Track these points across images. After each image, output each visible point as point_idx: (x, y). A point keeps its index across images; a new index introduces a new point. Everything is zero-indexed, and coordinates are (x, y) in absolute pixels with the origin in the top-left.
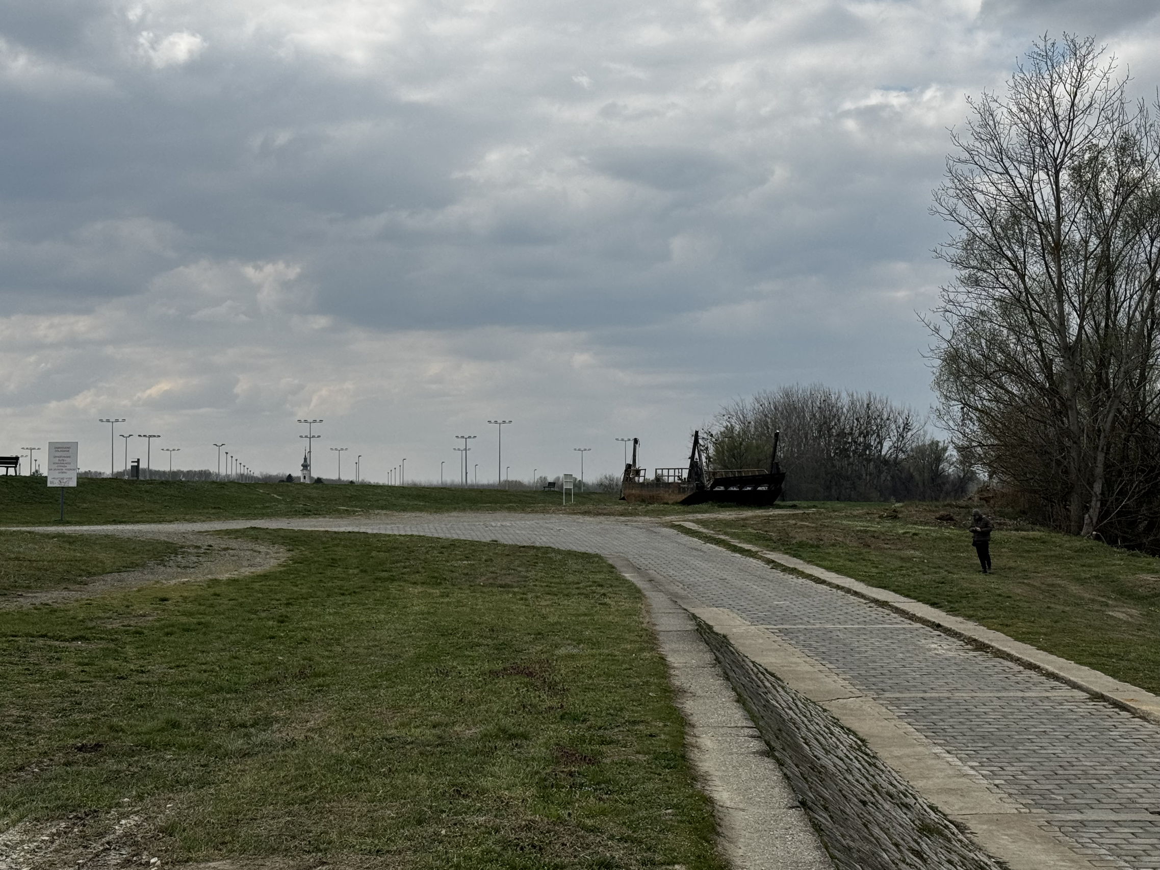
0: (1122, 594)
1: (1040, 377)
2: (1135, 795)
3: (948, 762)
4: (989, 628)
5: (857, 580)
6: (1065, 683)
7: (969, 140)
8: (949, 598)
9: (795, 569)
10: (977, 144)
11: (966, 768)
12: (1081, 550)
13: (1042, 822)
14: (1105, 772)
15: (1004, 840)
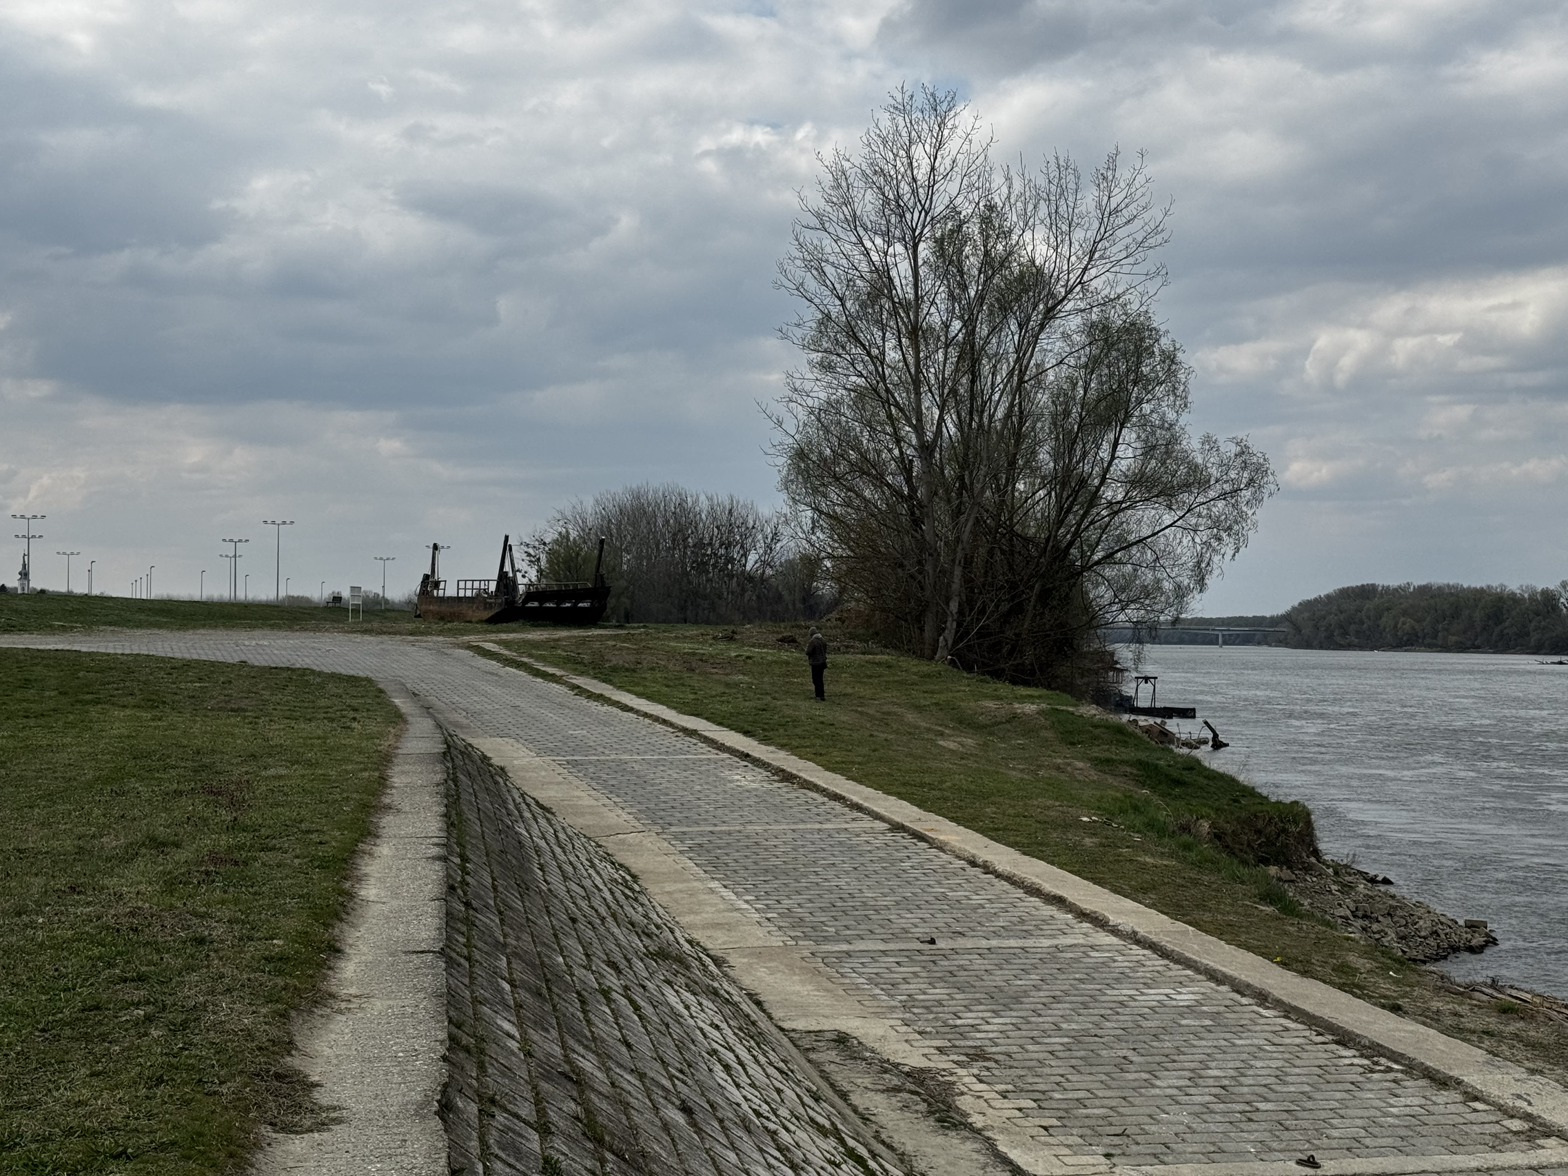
2: (910, 925)
3: (722, 897)
4: (801, 758)
5: (669, 707)
6: (869, 814)
8: (766, 727)
9: (602, 695)
11: (739, 902)
12: (929, 676)
13: (806, 953)
14: (885, 903)
15: (762, 972)
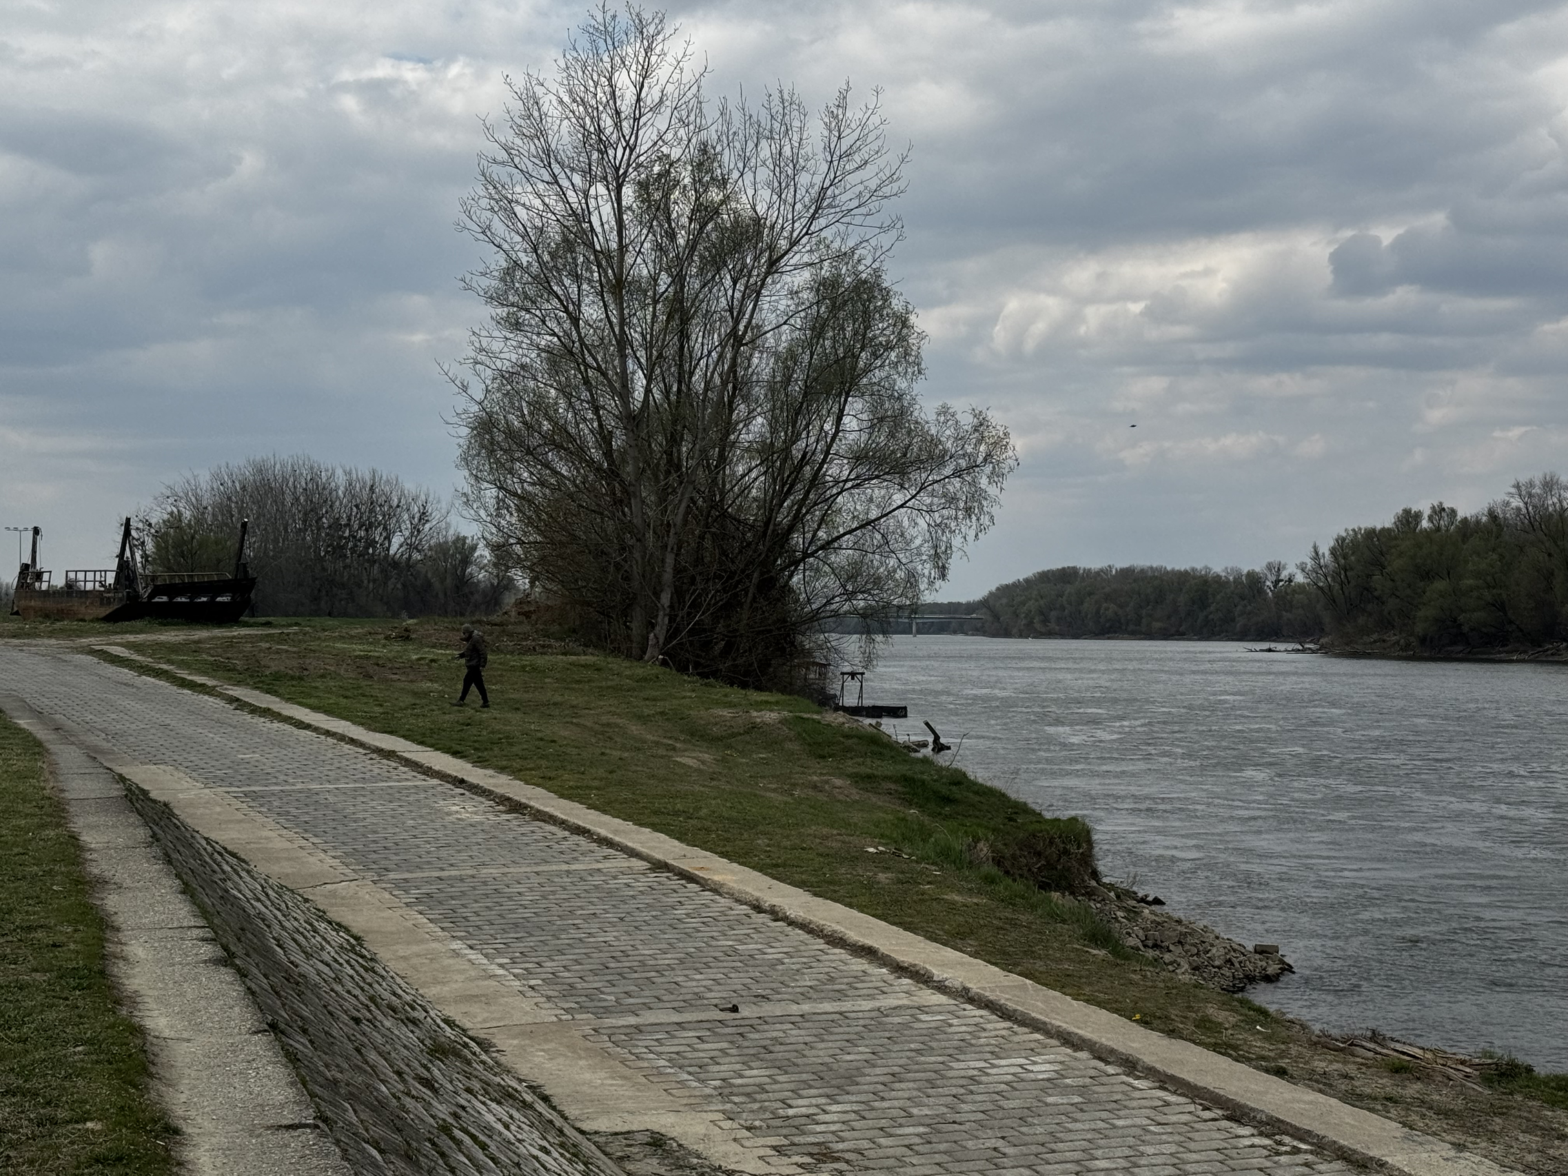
0: (692, 735)
1: (596, 454)
2: (702, 989)
3: (469, 960)
4: (527, 783)
5: (354, 723)
6: (621, 850)
7: (508, 136)
8: (477, 745)
9: (269, 709)
10: (518, 141)
11: (493, 967)
12: (645, 679)
13: (588, 1030)
14: (667, 962)
15: (539, 1057)
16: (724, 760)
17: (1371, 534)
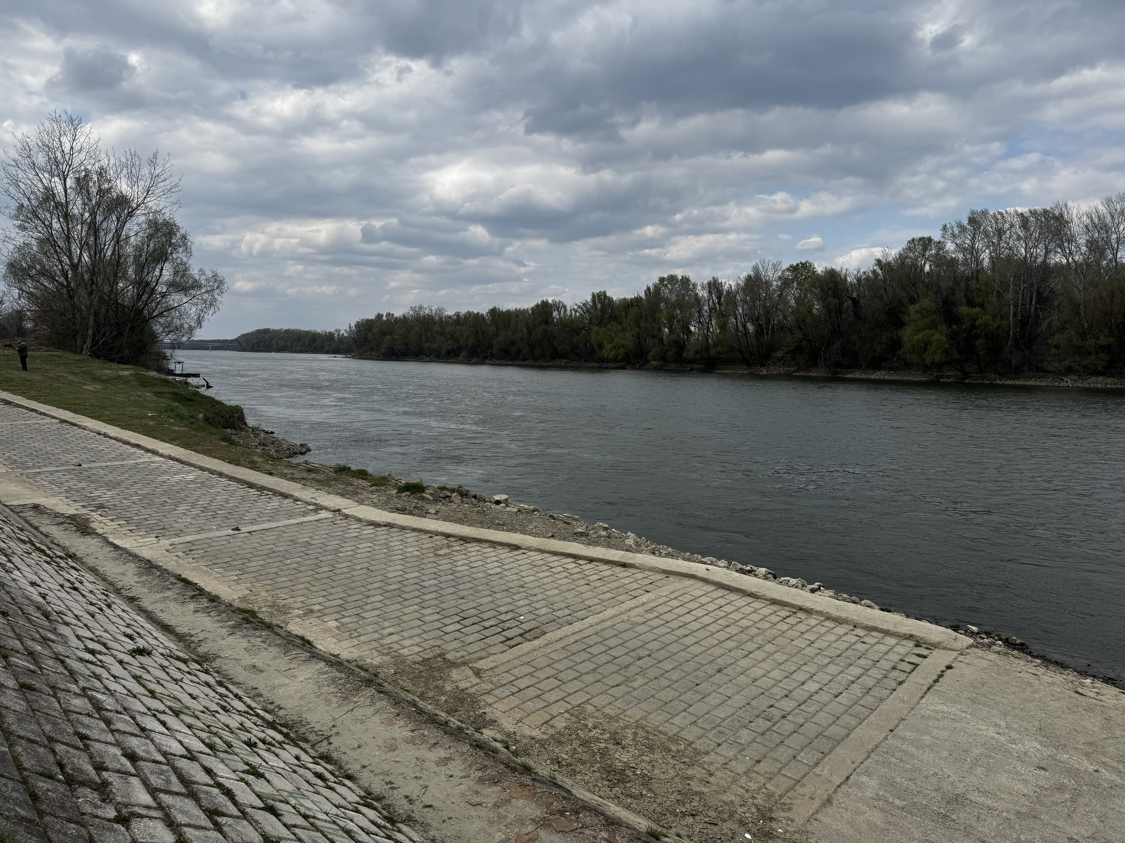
0: (94, 379)
1: (62, 279)
10: (20, 158)
13: (18, 474)
16: (106, 388)
17: (368, 320)
